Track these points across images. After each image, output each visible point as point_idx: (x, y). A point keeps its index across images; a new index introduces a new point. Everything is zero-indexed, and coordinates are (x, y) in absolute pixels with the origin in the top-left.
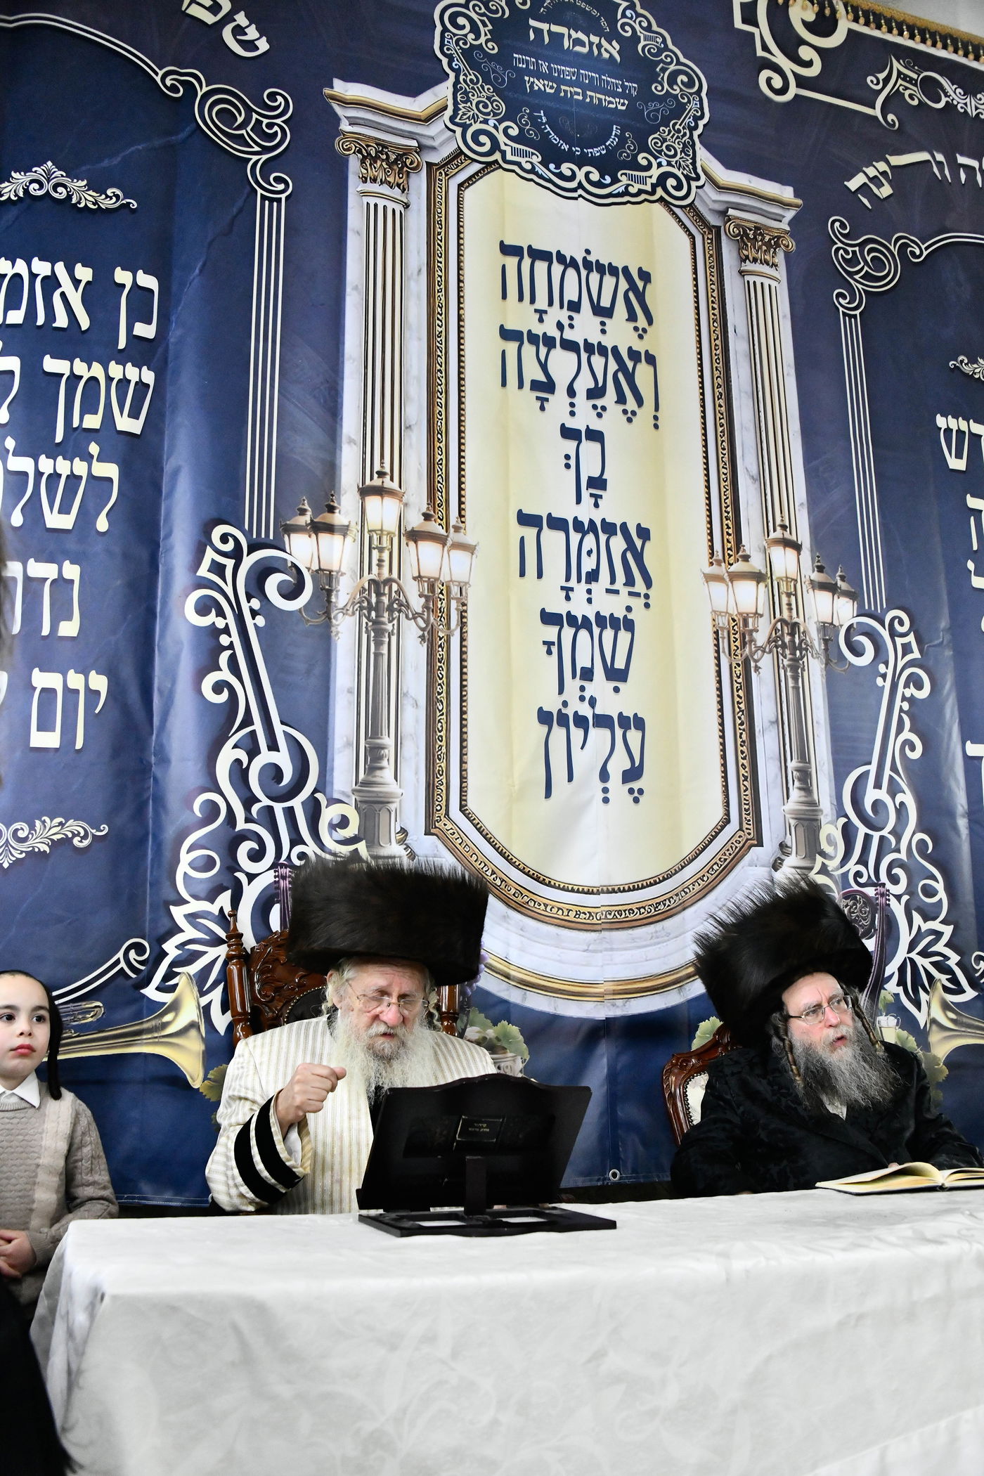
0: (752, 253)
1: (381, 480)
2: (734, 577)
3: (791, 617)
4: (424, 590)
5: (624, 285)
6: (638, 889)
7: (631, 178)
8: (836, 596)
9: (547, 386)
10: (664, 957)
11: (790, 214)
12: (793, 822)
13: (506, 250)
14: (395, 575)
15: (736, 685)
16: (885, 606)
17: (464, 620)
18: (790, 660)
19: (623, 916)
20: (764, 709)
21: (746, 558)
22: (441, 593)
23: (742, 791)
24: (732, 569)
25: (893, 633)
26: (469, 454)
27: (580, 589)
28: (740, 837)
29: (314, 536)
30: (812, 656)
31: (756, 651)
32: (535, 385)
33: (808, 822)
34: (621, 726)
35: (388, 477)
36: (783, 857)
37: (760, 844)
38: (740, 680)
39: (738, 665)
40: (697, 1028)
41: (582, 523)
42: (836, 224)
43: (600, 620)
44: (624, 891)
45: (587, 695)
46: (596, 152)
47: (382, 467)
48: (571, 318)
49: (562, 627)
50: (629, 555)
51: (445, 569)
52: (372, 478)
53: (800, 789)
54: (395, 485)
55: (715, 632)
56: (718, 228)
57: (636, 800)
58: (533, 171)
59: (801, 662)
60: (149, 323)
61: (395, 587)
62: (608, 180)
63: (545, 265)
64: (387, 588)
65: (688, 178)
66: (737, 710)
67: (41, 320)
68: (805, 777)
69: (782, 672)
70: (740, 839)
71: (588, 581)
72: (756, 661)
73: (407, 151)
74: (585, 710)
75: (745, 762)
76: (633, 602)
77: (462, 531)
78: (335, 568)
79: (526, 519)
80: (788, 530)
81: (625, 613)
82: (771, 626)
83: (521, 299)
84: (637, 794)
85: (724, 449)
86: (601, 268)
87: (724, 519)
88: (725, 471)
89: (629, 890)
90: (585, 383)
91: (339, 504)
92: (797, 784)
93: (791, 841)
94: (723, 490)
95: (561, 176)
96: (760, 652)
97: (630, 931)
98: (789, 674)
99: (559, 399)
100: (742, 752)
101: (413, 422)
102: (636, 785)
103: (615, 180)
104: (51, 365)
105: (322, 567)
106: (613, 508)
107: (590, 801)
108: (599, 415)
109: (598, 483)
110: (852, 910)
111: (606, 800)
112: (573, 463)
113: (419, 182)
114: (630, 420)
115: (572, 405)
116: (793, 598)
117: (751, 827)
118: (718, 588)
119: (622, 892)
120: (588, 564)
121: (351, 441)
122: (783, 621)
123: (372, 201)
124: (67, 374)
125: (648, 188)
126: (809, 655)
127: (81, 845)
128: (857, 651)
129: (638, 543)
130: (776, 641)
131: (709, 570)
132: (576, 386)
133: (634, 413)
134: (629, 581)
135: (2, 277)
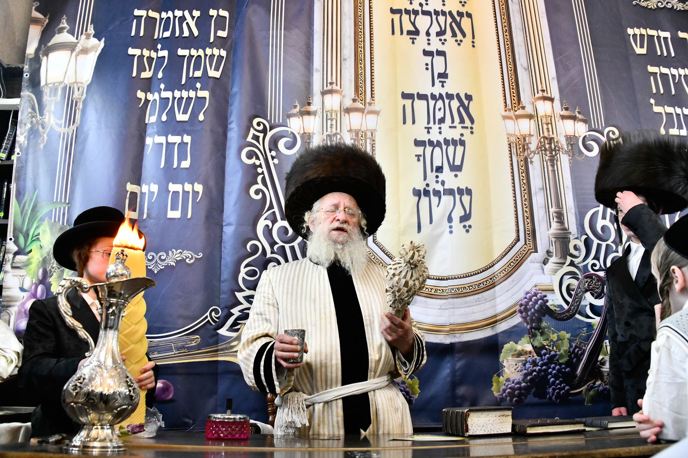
1: (331, 86)
2: (518, 117)
3: (549, 135)
4: (353, 136)
6: (469, 276)
8: (576, 122)
9: (417, 32)
10: (483, 311)
12: (553, 240)
14: (339, 131)
15: (521, 171)
16: (604, 125)
17: (374, 148)
18: (550, 156)
19: (460, 291)
20: (536, 182)
21: (523, 108)
22: (362, 136)
23: (526, 224)
24: (517, 113)
26: (376, 68)
27: (435, 128)
28: (525, 248)
29: (301, 118)
30: (563, 153)
31: (531, 153)
32: (409, 33)
33: (563, 239)
34: (458, 194)
35: (335, 84)
36: (548, 258)
37: (536, 251)
38: (523, 168)
39: (522, 161)
40: (503, 348)
41: (435, 96)
43: (447, 142)
44: (461, 278)
45: (440, 180)
47: (332, 80)
48: (426, 0)
49: (425, 147)
50: (461, 109)
51: (364, 125)
52: (327, 86)
53: (557, 222)
54: (338, 88)
55: (509, 144)
57: (467, 231)
59: (556, 157)
60: (224, 30)
61: (339, 137)
64: (335, 138)
66: (522, 183)
67: (177, 34)
68: (560, 216)
69: (545, 163)
70: (525, 249)
71: (439, 123)
72: (531, 158)
74: (439, 187)
75: (527, 209)
76: (464, 131)
77: (373, 104)
78: (311, 131)
79: (405, 96)
80: (546, 92)
81: (460, 137)
82: (538, 141)
84: (468, 229)
85: (509, 56)
87: (511, 89)
88: (511, 66)
89: (464, 277)
90: (435, 29)
91: (313, 101)
92: (555, 220)
93: (553, 249)
94: (510, 75)
96: (533, 154)
97: (464, 299)
98: (549, 164)
99: (422, 38)
100: (525, 205)
101: (347, 57)
102: (467, 223)
104: (181, 52)
105: (305, 132)
106: (451, 87)
107: (443, 233)
108: (443, 44)
109: (443, 75)
110: (590, 284)
111: (451, 232)
112: (430, 67)
114: (459, 44)
115: (429, 40)
116: (550, 125)
117: (531, 243)
118: (510, 123)
119: (459, 278)
120: (439, 115)
121: (317, 70)
122: (545, 138)
124: (188, 55)
126: (561, 153)
127: (190, 262)
128: (589, 149)
129: (466, 102)
130: (541, 148)
131: (504, 114)
132: (430, 31)
133: (461, 41)
134: (462, 121)
135: (161, 19)
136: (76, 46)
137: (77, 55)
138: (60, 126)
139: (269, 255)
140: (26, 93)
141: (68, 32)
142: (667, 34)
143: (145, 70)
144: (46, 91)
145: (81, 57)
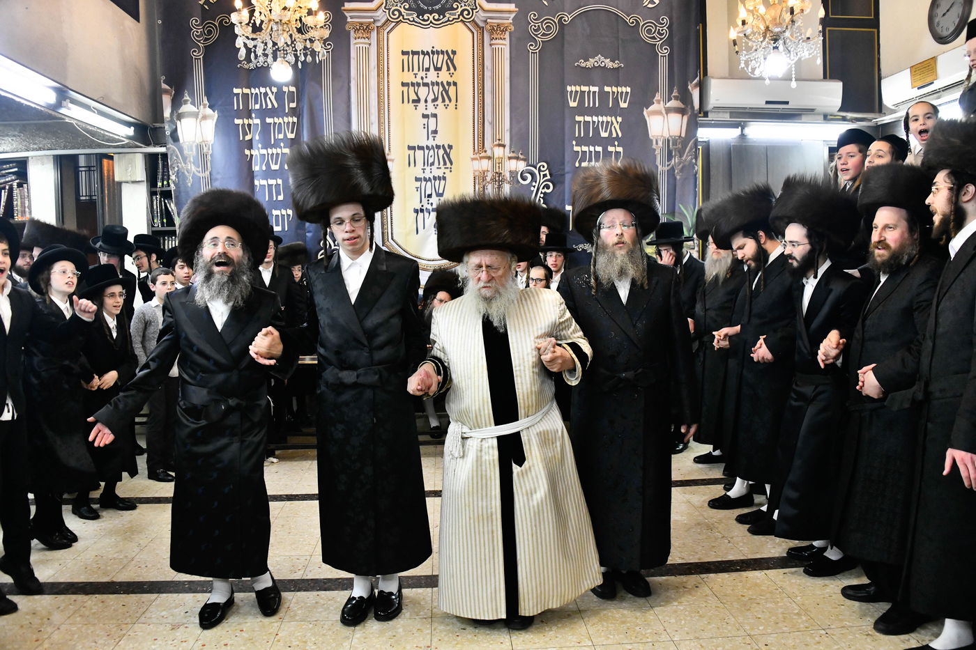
0: (495, 36)
2: (481, 158)
3: (499, 171)
5: (446, 57)
7: (450, 14)
8: (518, 161)
9: (418, 101)
11: (513, 15)
13: (404, 53)
16: (537, 162)
18: (498, 185)
21: (486, 151)
24: (481, 155)
25: (540, 170)
27: (428, 169)
32: (414, 101)
39: (481, 188)
41: (429, 146)
42: (532, 15)
43: (435, 178)
45: (430, 202)
46: (437, 7)
48: (426, 74)
49: (422, 182)
50: (445, 155)
55: (474, 177)
56: (483, 27)
58: (414, 21)
59: (502, 185)
60: (294, 102)
62: (442, 17)
63: (417, 56)
65: (472, 9)
67: (264, 107)
69: (494, 190)
71: (431, 166)
72: (487, 186)
73: (370, 24)
74: (429, 207)
76: (447, 171)
79: (410, 148)
80: (501, 140)
81: (443, 174)
82: (492, 174)
83: (409, 71)
85: (481, 113)
86: (438, 53)
87: (479, 137)
88: (481, 121)
90: (431, 97)
94: (479, 128)
95: (424, 20)
99: (422, 105)
101: (373, 122)
103: (444, 16)
104: (269, 120)
106: (440, 140)
107: (429, 236)
108: (436, 108)
109: (435, 132)
112: (426, 126)
113: (374, 34)
114: (446, 108)
115: (426, 106)
116: (501, 164)
118: (475, 163)
120: (431, 160)
122: (497, 173)
123: (358, 46)
124: (273, 122)
125: (457, 17)
126: (505, 183)
128: (524, 179)
129: (448, 151)
130: (493, 180)
131: (473, 156)
132: (428, 99)
133: (448, 105)
134: (445, 164)
135: (252, 94)
136: (198, 114)
137: (200, 121)
138: (199, 172)
139: (333, 247)
140: (171, 145)
141: (191, 103)
142: (596, 89)
143: (247, 135)
144: (185, 147)
145: (203, 122)
